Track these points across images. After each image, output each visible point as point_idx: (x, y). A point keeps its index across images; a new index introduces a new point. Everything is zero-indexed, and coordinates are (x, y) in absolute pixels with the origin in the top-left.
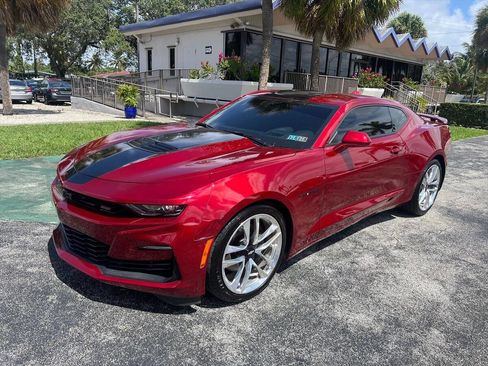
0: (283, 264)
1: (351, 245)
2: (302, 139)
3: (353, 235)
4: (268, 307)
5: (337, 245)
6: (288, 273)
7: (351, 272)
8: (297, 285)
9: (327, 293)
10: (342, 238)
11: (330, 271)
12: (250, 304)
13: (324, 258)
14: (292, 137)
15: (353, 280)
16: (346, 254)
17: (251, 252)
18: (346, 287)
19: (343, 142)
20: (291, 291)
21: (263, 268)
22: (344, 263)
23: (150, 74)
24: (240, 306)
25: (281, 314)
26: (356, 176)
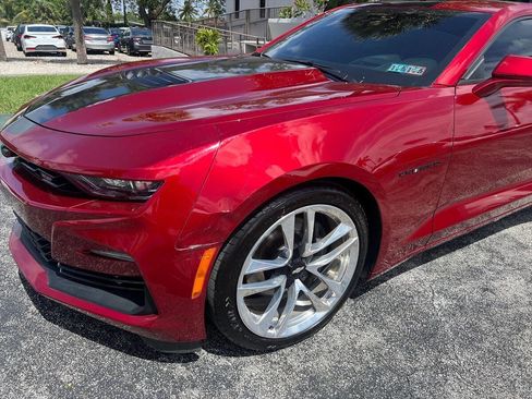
0: (362, 283)
1: (483, 256)
2: (415, 70)
3: (487, 240)
4: (324, 364)
5: (459, 254)
6: (369, 300)
7: (482, 309)
8: (382, 325)
9: (434, 347)
10: (468, 243)
11: (444, 302)
12: (291, 355)
13: (434, 276)
14: (397, 68)
15: (485, 325)
16: (474, 273)
17: (298, 270)
18: (471, 338)
19: (494, 76)
20: (370, 337)
21: (320, 295)
22: (468, 288)
23: (237, 15)
24: (275, 357)
25: (344, 384)
26: (495, 144)
